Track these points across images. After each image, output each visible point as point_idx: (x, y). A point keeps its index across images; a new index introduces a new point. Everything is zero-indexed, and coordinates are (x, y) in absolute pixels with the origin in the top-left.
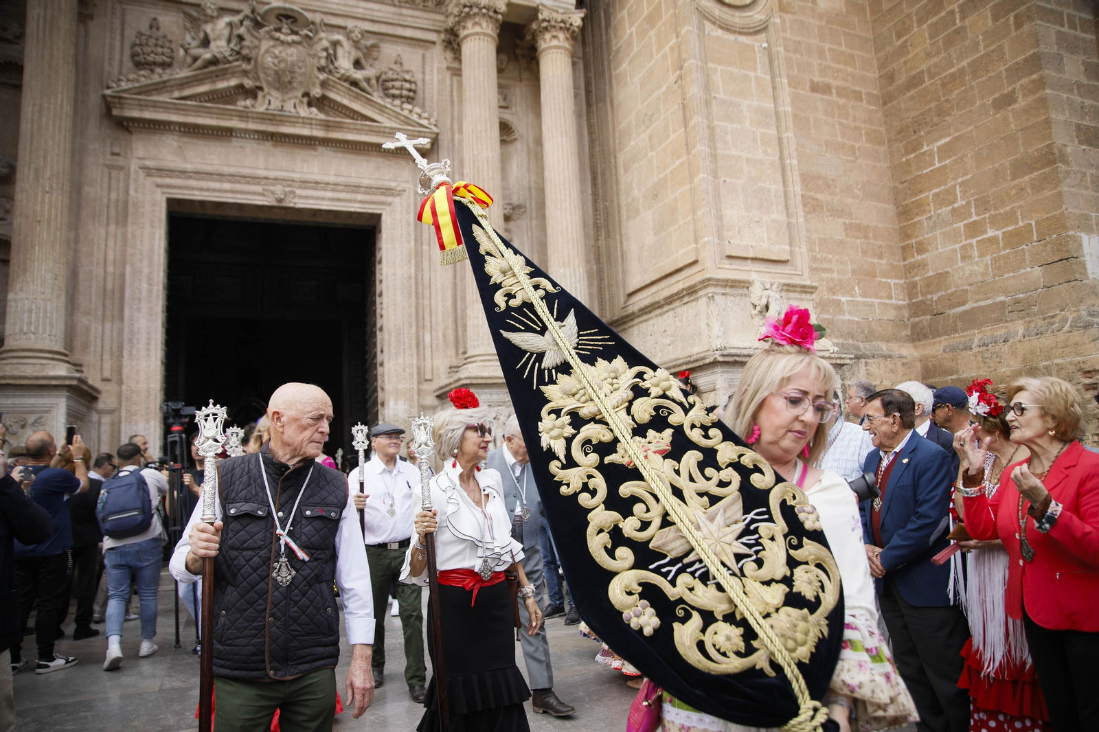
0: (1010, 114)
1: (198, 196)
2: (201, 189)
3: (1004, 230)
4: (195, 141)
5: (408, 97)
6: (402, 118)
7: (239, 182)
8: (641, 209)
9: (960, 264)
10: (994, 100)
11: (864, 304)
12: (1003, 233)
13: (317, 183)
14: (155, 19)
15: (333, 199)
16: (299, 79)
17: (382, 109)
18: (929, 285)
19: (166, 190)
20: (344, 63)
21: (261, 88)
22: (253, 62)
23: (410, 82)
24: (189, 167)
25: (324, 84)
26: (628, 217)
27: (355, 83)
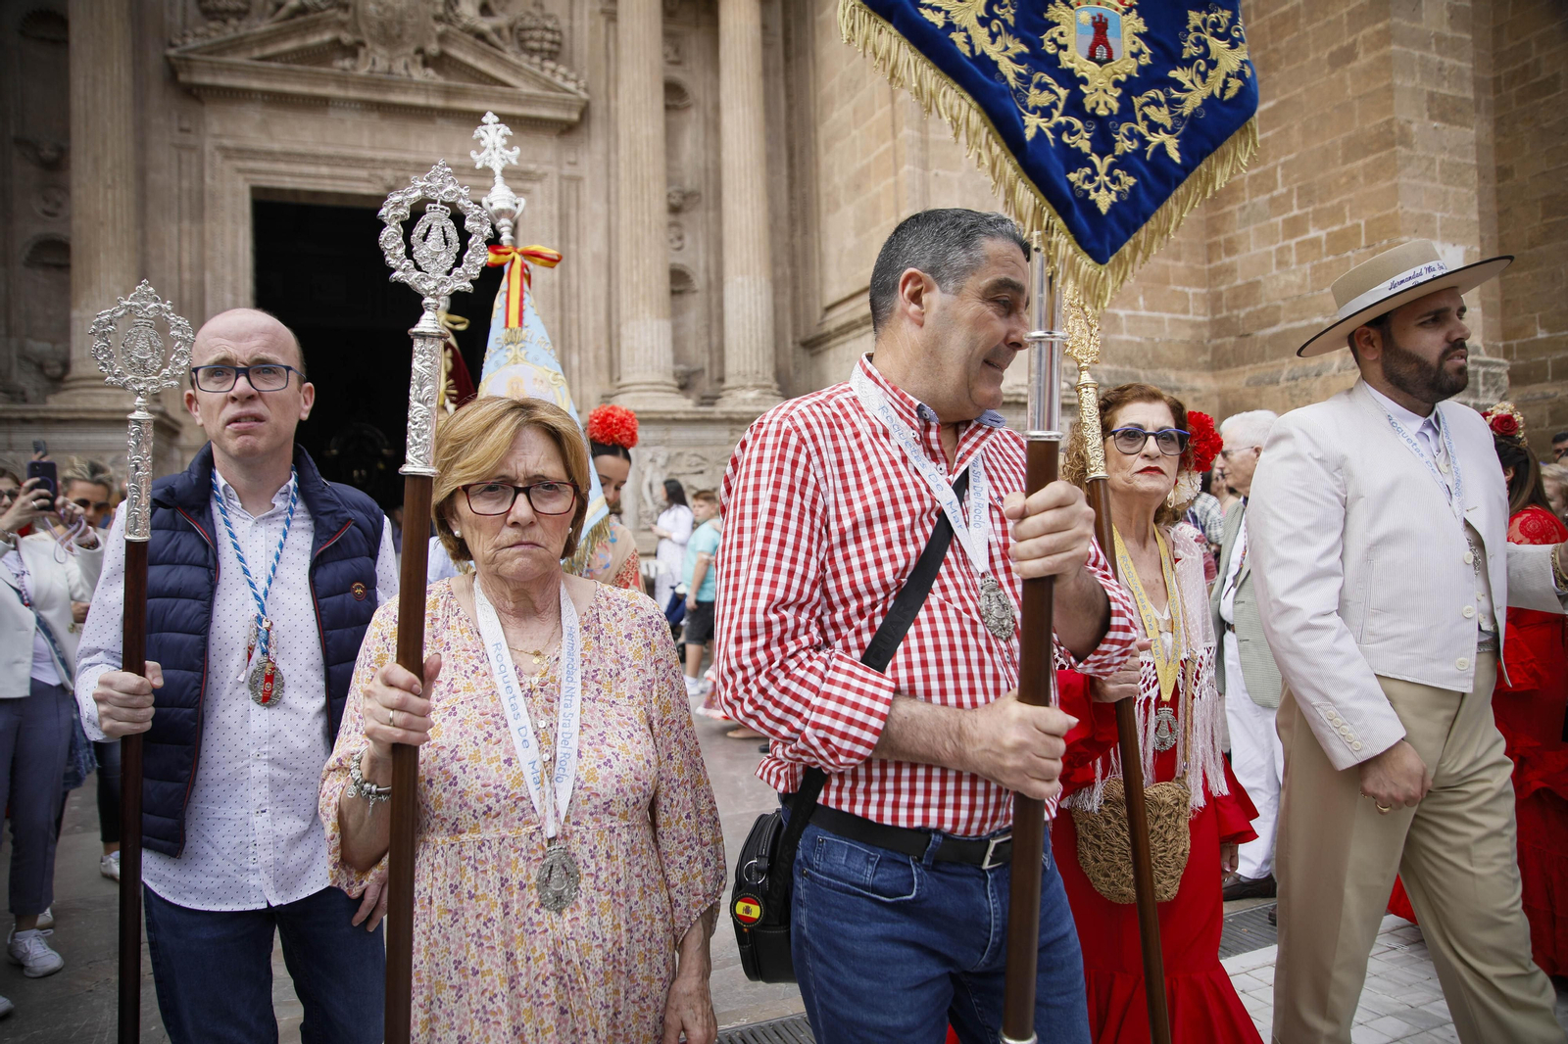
0: (1348, 75)
1: (289, 183)
2: (292, 175)
3: (1329, 230)
4: (282, 113)
5: (550, 52)
6: (543, 82)
7: (338, 165)
8: (842, 202)
9: (1275, 272)
10: (1332, 55)
11: (1151, 320)
12: (1328, 234)
16: (411, 31)
17: (516, 70)
18: (1236, 297)
19: (249, 176)
20: (468, 9)
21: (362, 44)
22: (351, 10)
23: (553, 31)
24: (276, 147)
25: (442, 38)
26: (828, 211)
27: (481, 36)
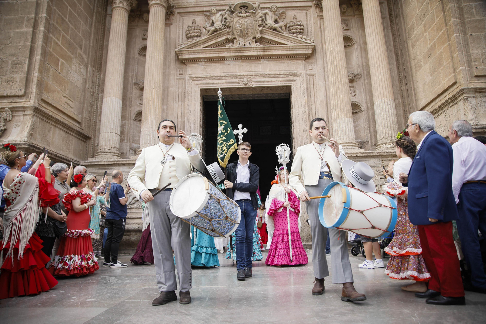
1: (212, 87)
2: (213, 84)
4: (210, 64)
5: (300, 32)
6: (297, 41)
7: (228, 79)
8: (423, 64)
13: (261, 75)
14: (194, 20)
15: (269, 81)
16: (251, 31)
17: (288, 39)
19: (200, 86)
20: (270, 22)
21: (235, 38)
22: (231, 28)
23: (300, 25)
24: (208, 75)
25: (261, 32)
26: (416, 71)
27: (275, 29)
